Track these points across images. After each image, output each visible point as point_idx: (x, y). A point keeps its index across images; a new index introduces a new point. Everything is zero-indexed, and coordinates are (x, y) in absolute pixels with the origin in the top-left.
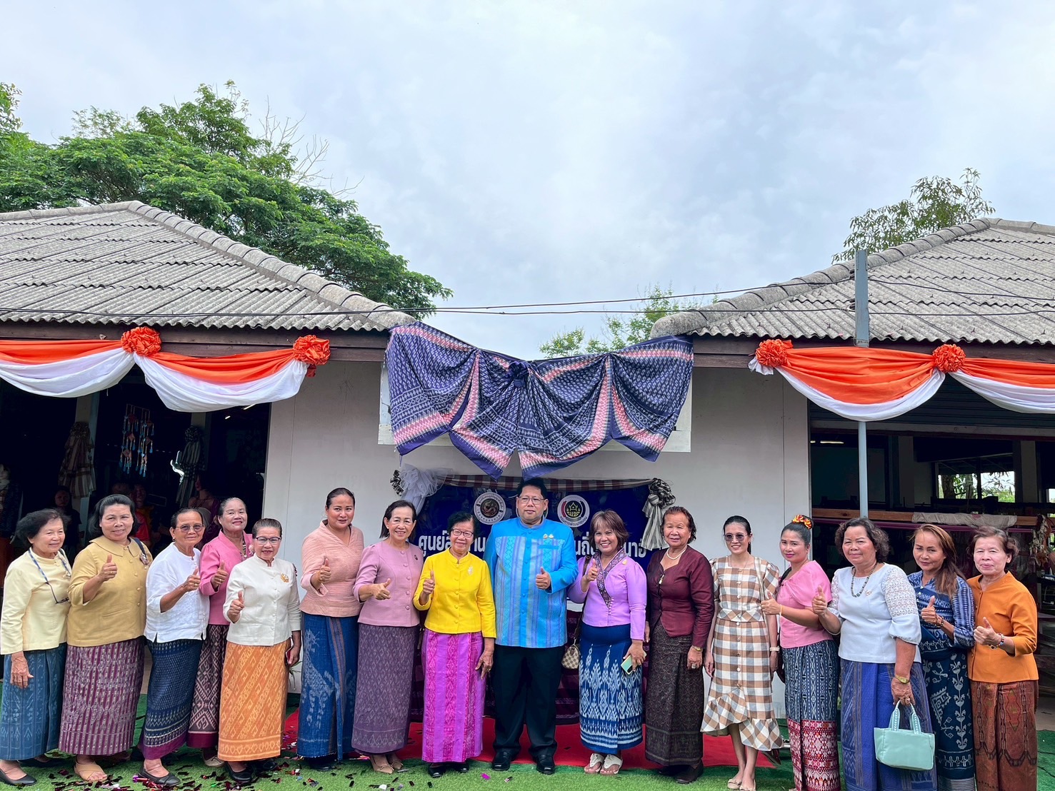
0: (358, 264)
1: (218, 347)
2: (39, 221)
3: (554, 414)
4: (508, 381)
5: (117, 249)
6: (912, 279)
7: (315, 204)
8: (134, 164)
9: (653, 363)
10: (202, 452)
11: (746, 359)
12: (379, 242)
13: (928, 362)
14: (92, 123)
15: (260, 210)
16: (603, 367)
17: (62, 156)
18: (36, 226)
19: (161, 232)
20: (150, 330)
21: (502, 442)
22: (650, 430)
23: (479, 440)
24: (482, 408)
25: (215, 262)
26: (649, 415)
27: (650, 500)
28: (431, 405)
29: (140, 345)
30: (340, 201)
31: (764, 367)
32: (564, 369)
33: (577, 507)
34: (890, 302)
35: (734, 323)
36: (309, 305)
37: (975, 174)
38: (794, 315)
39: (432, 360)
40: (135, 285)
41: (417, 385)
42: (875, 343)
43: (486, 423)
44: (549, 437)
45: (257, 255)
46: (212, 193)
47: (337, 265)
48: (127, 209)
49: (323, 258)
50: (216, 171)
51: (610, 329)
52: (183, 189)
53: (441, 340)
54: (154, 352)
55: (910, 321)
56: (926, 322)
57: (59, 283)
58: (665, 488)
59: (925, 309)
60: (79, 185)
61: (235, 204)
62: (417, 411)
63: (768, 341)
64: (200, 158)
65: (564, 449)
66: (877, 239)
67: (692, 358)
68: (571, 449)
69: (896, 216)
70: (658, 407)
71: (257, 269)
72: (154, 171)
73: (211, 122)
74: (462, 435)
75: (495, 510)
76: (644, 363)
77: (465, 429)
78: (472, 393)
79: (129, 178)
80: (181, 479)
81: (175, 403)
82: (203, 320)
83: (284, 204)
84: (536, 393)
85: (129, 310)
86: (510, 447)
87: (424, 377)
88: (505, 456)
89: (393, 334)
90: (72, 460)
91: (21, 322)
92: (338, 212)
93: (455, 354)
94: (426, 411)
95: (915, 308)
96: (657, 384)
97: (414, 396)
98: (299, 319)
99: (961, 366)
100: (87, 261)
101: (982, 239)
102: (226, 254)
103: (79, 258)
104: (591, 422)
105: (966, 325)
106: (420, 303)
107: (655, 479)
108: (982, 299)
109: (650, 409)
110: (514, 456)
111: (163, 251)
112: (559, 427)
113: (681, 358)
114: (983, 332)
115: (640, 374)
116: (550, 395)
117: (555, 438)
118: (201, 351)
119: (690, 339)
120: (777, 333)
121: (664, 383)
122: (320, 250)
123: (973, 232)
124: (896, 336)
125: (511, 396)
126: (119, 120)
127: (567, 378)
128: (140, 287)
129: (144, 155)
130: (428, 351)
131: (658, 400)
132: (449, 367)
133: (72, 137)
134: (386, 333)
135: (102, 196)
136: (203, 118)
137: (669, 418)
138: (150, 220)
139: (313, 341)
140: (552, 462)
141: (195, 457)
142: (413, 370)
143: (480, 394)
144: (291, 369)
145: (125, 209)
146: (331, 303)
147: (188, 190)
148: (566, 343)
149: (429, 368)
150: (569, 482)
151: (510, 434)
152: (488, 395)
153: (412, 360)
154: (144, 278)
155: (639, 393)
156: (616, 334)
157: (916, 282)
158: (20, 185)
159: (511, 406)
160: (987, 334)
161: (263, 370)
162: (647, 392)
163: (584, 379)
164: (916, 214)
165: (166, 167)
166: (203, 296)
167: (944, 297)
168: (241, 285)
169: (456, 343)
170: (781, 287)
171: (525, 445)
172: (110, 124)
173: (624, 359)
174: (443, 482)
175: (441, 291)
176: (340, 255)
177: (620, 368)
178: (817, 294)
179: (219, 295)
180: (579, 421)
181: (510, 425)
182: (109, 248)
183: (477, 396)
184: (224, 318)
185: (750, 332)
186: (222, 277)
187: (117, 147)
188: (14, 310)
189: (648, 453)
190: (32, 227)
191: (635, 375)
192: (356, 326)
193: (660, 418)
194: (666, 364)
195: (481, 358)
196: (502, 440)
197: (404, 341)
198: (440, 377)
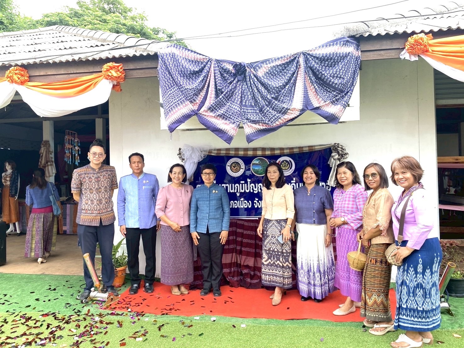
1: (58, 76)
3: (265, 95)
4: (234, 78)
9: (333, 55)
11: (398, 51)
16: (298, 62)
20: (20, 68)
21: (232, 119)
22: (333, 102)
23: (216, 118)
24: (217, 95)
26: (333, 93)
27: (333, 157)
28: (183, 97)
29: (16, 78)
31: (412, 55)
32: (271, 65)
33: (287, 164)
39: (183, 67)
41: (174, 85)
43: (220, 106)
44: (263, 112)
53: (188, 55)
54: (25, 82)
58: (342, 148)
62: (175, 102)
63: (415, 36)
65: (274, 118)
67: (360, 54)
68: (279, 118)
70: (338, 86)
74: (205, 116)
75: (238, 168)
76: (326, 56)
77: (206, 111)
78: (210, 88)
84: (252, 83)
86: (237, 121)
87: (177, 78)
88: (234, 127)
89: (159, 55)
90: (44, 159)
93: (198, 64)
94: (181, 102)
96: (337, 70)
97: (173, 92)
104: (291, 100)
107: (335, 144)
109: (333, 88)
112: (269, 104)
113: (352, 53)
115: (324, 65)
116: (263, 84)
117: (267, 112)
119: (358, 40)
121: (342, 69)
125: (235, 87)
127: (273, 72)
128: (30, 51)
130: (180, 61)
131: (338, 81)
132: (194, 72)
134: (156, 56)
137: (345, 95)
139: (112, 66)
140: (266, 128)
142: (171, 76)
143: (216, 88)
144: (103, 85)
145: (51, 30)
149: (182, 73)
151: (237, 113)
152: (220, 88)
153: (170, 68)
155: (325, 76)
159: (236, 94)
161: (87, 87)
162: (330, 76)
169: (198, 56)
171: (247, 119)
173: (312, 55)
174: (207, 153)
177: (310, 61)
180: (283, 99)
181: (236, 107)
183: (213, 89)
185: (401, 30)
189: (332, 119)
191: (321, 66)
193: (340, 94)
194: (343, 56)
195: (215, 64)
196: (231, 117)
197: (165, 57)
198: (189, 79)
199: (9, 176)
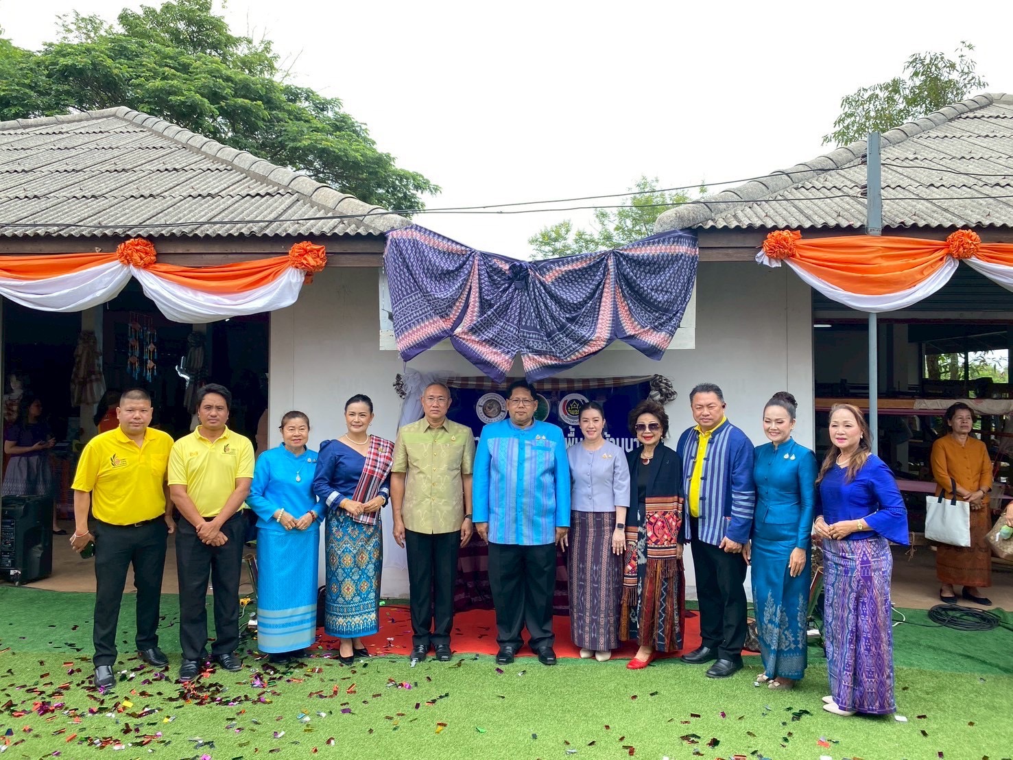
0: (346, 163)
1: (213, 256)
2: (27, 130)
3: (556, 314)
4: (509, 283)
5: (107, 158)
6: (918, 161)
7: (301, 102)
8: (120, 69)
9: (658, 259)
10: (205, 356)
11: (753, 251)
12: (365, 140)
13: (943, 249)
14: (75, 27)
15: (246, 110)
16: (606, 265)
17: (47, 63)
18: (25, 136)
19: (150, 138)
20: (145, 241)
21: (504, 346)
22: (655, 328)
23: (481, 344)
24: (482, 312)
25: (205, 168)
26: (654, 313)
27: (652, 397)
28: (431, 310)
29: (136, 257)
30: (325, 99)
31: (772, 260)
32: (566, 268)
33: (578, 405)
34: (899, 186)
35: (740, 214)
36: (302, 210)
37: (970, 47)
38: (800, 204)
39: (430, 264)
40: (127, 195)
41: (416, 290)
42: (887, 230)
43: (487, 326)
44: (552, 339)
45: (246, 158)
46: (198, 96)
47: (326, 164)
48: (114, 115)
49: (311, 157)
50: (200, 73)
51: (597, 220)
52: (170, 94)
53: (438, 242)
54: (150, 264)
55: (921, 206)
56: (939, 207)
57: (51, 195)
58: (666, 384)
59: (935, 193)
60: (68, 93)
61: (222, 107)
62: (417, 316)
63: (777, 232)
64: (183, 59)
65: (568, 350)
66: (868, 118)
67: (697, 253)
68: (575, 350)
69: (887, 94)
70: (663, 304)
71: (248, 174)
72: (140, 76)
73: (190, 22)
74: (464, 339)
75: (497, 411)
76: (648, 259)
77: (466, 333)
78: (472, 296)
79: (116, 84)
80: (187, 383)
81: (175, 314)
82: (196, 229)
83: (270, 103)
84: (537, 294)
85: (122, 221)
86: (512, 350)
87: (422, 281)
88: (508, 360)
89: (390, 238)
90: (83, 367)
91: (15, 237)
92: (322, 110)
93: (453, 257)
94: (426, 316)
95: (925, 192)
96: (662, 280)
97: (413, 301)
98: (293, 225)
99: (976, 252)
100: (77, 171)
101: (986, 116)
102: (215, 159)
103: (70, 168)
104: (594, 323)
105: (979, 209)
106: (410, 201)
107: (656, 375)
108: (994, 180)
109: (655, 306)
110: (517, 359)
111: (153, 158)
112: (562, 328)
113: (686, 253)
114: (998, 215)
115: (644, 271)
116: (553, 297)
117: (559, 340)
118: (196, 261)
119: (695, 232)
120: (785, 224)
121: (669, 279)
122: (308, 150)
123: (976, 109)
124: (910, 222)
125: (512, 298)
126: (102, 23)
127: (568, 277)
128: (132, 196)
129: (129, 59)
130: (426, 254)
131: (663, 298)
132: (448, 271)
133: (56, 42)
134: (382, 237)
135: (92, 102)
136: (182, 18)
137: (675, 315)
138: (138, 126)
139: (308, 248)
140: (556, 364)
141: (199, 363)
142: (411, 275)
143: (480, 297)
144: (289, 277)
145: (113, 116)
146: (324, 207)
147: (175, 93)
148: (554, 235)
149: (428, 271)
150: (570, 381)
151: (513, 337)
152: (489, 298)
153: (410, 264)
154: (135, 186)
155: (644, 291)
156: (603, 224)
157: (923, 164)
158: (8, 94)
159: (512, 309)
160: (1003, 218)
161: (261, 278)
162: (652, 290)
163: (586, 279)
164: (907, 92)
165: (150, 71)
166: (195, 204)
167: (954, 179)
168: (231, 191)
169: (454, 245)
170: (787, 174)
171: (528, 347)
172: (94, 28)
173: (627, 256)
175: (429, 188)
176: (328, 154)
177: (623, 266)
178: (822, 180)
179: (211, 202)
180: (583, 321)
181: (512, 329)
182: (99, 156)
183: (477, 299)
184: (218, 226)
185: (758, 223)
186: (213, 183)
187: (102, 52)
188: (7, 225)
189: (653, 352)
190: (21, 137)
191: (639, 272)
192: (351, 230)
193: (666, 316)
194: (672, 259)
195: (480, 260)
196: (504, 343)
197: (401, 245)
198: (439, 281)
199: (17, 401)
